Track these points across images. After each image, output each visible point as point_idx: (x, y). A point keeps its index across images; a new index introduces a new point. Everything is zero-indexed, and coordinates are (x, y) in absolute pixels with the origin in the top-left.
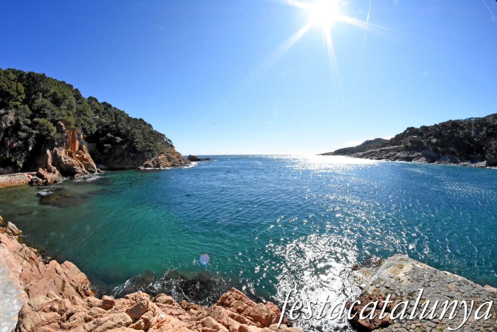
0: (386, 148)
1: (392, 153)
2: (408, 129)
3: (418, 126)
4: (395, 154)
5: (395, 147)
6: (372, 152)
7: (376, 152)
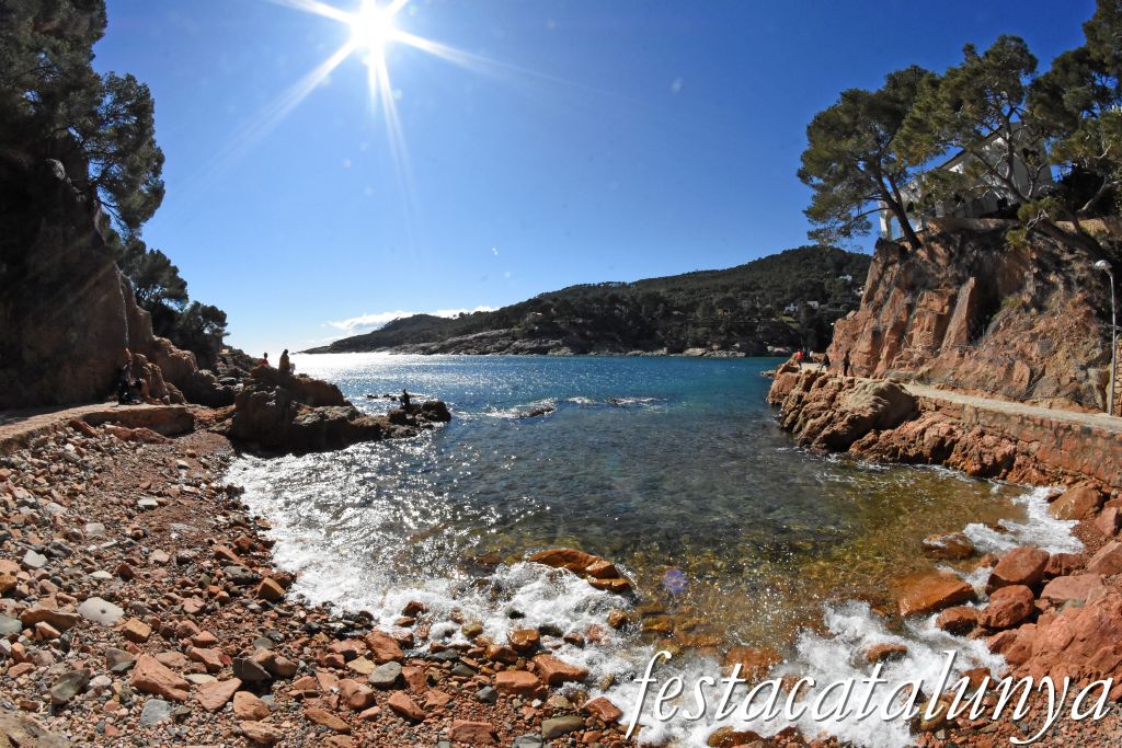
1: (503, 342)
4: (511, 344)
5: (502, 331)
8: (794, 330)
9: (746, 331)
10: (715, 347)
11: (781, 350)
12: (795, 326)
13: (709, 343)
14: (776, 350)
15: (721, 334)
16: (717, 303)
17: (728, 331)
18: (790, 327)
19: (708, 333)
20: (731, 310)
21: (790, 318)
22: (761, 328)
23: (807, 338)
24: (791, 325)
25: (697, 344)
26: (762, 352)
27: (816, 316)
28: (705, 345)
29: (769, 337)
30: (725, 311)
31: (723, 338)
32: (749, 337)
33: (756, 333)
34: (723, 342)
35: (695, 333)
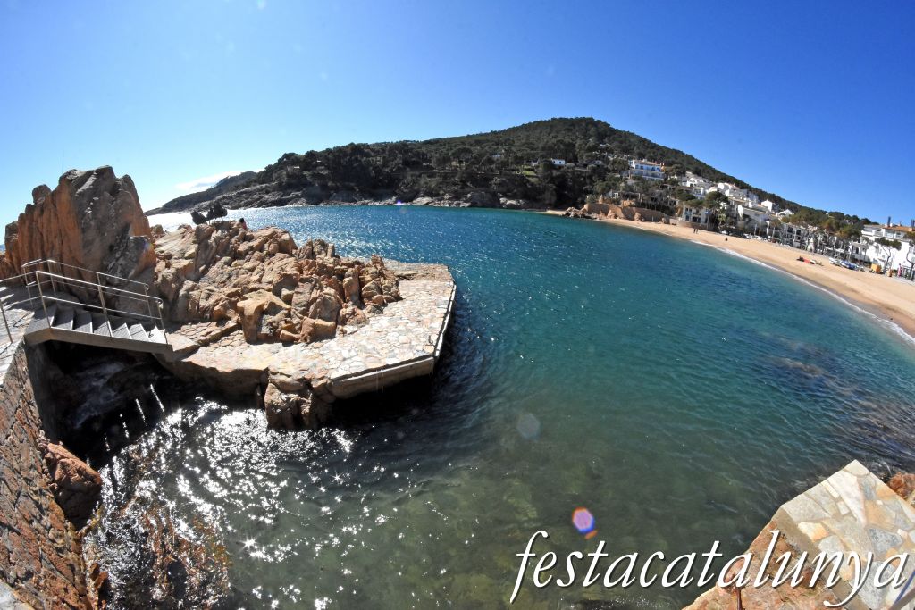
0: (250, 188)
1: (256, 196)
2: (286, 156)
3: (301, 151)
4: (261, 198)
5: (264, 185)
6: (224, 198)
7: (231, 197)
8: (532, 184)
9: (484, 181)
10: (447, 196)
11: (514, 202)
12: (532, 180)
13: (441, 192)
14: (509, 202)
15: (455, 184)
16: (453, 154)
17: (463, 182)
18: (528, 181)
19: (441, 183)
20: (466, 161)
21: (531, 172)
22: (497, 180)
23: (544, 193)
24: (530, 179)
25: (429, 193)
26: (493, 204)
27: (559, 173)
28: (437, 195)
29: (504, 189)
30: (461, 162)
31: (456, 188)
32: (483, 189)
33: (491, 185)
34: (455, 192)
35: (426, 183)
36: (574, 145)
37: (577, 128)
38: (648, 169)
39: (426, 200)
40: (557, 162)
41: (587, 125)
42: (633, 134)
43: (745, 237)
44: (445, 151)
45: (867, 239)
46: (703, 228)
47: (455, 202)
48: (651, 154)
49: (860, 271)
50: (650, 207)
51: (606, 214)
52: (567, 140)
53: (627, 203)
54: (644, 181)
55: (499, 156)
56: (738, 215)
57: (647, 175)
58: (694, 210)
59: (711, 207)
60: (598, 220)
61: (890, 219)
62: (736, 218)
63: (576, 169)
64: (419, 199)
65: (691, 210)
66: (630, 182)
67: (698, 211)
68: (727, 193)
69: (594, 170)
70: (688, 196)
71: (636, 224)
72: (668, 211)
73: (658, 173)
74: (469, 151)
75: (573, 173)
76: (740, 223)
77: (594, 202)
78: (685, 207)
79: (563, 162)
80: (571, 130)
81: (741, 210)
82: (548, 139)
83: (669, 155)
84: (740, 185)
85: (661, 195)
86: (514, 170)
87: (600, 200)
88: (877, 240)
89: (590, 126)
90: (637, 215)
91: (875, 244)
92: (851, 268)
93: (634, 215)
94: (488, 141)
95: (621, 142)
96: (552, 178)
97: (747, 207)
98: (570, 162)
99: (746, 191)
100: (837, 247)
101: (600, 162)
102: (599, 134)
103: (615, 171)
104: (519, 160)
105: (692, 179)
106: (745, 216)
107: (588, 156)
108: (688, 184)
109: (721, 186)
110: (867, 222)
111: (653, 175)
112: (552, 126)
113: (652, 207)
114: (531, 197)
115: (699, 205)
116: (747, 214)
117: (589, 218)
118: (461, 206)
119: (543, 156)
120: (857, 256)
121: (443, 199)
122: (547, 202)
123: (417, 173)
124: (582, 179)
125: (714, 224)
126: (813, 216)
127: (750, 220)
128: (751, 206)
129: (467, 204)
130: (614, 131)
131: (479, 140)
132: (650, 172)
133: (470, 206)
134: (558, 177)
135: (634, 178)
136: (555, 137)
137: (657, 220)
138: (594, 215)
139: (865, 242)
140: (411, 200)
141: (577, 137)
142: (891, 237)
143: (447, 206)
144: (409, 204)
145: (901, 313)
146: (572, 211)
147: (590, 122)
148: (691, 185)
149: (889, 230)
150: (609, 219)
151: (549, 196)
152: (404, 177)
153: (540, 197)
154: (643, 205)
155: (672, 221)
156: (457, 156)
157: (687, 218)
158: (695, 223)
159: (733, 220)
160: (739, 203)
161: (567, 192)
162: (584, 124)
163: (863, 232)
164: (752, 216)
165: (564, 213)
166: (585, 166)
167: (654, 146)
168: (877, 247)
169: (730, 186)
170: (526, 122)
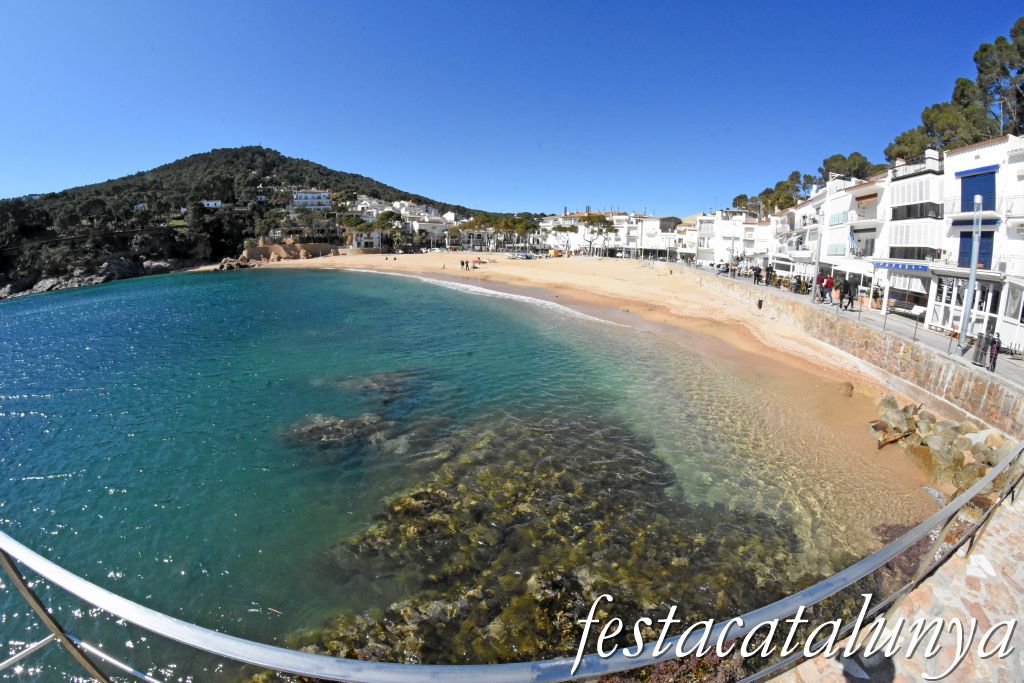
8: (182, 236)
9: (121, 243)
10: (77, 272)
11: (162, 264)
12: (182, 231)
13: (69, 267)
14: (154, 265)
15: (86, 252)
16: (81, 209)
17: (98, 246)
18: (176, 233)
19: (68, 254)
20: (98, 218)
21: (180, 222)
22: (138, 238)
23: (196, 246)
24: (179, 230)
25: (55, 272)
26: (135, 270)
27: (214, 218)
28: (65, 272)
29: (147, 249)
30: (91, 220)
31: (88, 257)
32: (121, 253)
33: (131, 245)
34: (87, 263)
35: (49, 257)
36: (232, 180)
37: (241, 159)
38: (313, 198)
39: (48, 283)
40: (212, 204)
41: (253, 154)
42: (307, 163)
43: (422, 252)
44: (71, 207)
45: (545, 230)
46: (376, 252)
47: (86, 279)
48: (324, 181)
49: (538, 259)
50: (316, 240)
51: (268, 258)
52: (225, 176)
53: (289, 240)
54: (308, 212)
55: (141, 205)
56: (414, 231)
57: (312, 205)
58: (365, 235)
59: (383, 228)
60: (256, 267)
61: (566, 208)
62: (412, 235)
63: (236, 209)
64: (40, 283)
65: (361, 236)
66: (293, 216)
67: (369, 235)
68: (403, 211)
69: (254, 208)
70: (358, 221)
71: (304, 262)
72: (336, 241)
73: (324, 201)
74: (102, 203)
75: (230, 215)
76: (416, 239)
77: (254, 246)
78: (355, 233)
79: (219, 203)
80: (233, 163)
81: (416, 226)
82: (203, 177)
83: (347, 180)
84: (419, 200)
85: (328, 225)
86: (158, 222)
87: (261, 243)
88: (554, 229)
89: (257, 155)
90: (302, 252)
91: (554, 232)
92: (528, 258)
93: (299, 252)
94: (129, 186)
95: (291, 172)
96: (205, 225)
97: (424, 221)
98: (227, 202)
99: (424, 206)
100: (518, 242)
101: (263, 198)
102: (266, 164)
103: (278, 206)
104: (164, 208)
105: (364, 202)
106: (421, 231)
107: (247, 192)
108: (359, 208)
109: (396, 204)
110: (543, 215)
111: (319, 204)
112: (211, 160)
113: (320, 240)
114: (181, 253)
115: (370, 227)
116: (423, 228)
117: (246, 266)
118: (94, 282)
119: (192, 199)
120: (538, 247)
121: (72, 276)
122: (201, 256)
123: (36, 244)
124: (241, 221)
125: (388, 246)
126: (489, 219)
127: (427, 234)
128: (427, 220)
129: (102, 279)
130: (283, 160)
131: (116, 187)
132: (316, 201)
133: (106, 281)
134: (212, 222)
135: (297, 211)
136: (210, 173)
137: (325, 253)
138: (252, 262)
139: (544, 233)
140: (30, 286)
141: (238, 171)
142: (567, 224)
143: (76, 285)
144: (27, 292)
145: (571, 288)
146: (227, 261)
147: (258, 151)
148: (363, 208)
149: (566, 218)
150: (272, 263)
151: (202, 249)
152: (21, 253)
153: (192, 252)
154: (308, 240)
155: (340, 250)
156: (86, 211)
157: (359, 244)
158: (368, 248)
159: (410, 237)
160: (413, 219)
161: (223, 240)
162: (250, 155)
163: (541, 224)
164: (429, 230)
165: (217, 267)
166: (245, 204)
167: (331, 173)
168: (555, 235)
169: (406, 204)
170: (181, 157)
